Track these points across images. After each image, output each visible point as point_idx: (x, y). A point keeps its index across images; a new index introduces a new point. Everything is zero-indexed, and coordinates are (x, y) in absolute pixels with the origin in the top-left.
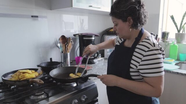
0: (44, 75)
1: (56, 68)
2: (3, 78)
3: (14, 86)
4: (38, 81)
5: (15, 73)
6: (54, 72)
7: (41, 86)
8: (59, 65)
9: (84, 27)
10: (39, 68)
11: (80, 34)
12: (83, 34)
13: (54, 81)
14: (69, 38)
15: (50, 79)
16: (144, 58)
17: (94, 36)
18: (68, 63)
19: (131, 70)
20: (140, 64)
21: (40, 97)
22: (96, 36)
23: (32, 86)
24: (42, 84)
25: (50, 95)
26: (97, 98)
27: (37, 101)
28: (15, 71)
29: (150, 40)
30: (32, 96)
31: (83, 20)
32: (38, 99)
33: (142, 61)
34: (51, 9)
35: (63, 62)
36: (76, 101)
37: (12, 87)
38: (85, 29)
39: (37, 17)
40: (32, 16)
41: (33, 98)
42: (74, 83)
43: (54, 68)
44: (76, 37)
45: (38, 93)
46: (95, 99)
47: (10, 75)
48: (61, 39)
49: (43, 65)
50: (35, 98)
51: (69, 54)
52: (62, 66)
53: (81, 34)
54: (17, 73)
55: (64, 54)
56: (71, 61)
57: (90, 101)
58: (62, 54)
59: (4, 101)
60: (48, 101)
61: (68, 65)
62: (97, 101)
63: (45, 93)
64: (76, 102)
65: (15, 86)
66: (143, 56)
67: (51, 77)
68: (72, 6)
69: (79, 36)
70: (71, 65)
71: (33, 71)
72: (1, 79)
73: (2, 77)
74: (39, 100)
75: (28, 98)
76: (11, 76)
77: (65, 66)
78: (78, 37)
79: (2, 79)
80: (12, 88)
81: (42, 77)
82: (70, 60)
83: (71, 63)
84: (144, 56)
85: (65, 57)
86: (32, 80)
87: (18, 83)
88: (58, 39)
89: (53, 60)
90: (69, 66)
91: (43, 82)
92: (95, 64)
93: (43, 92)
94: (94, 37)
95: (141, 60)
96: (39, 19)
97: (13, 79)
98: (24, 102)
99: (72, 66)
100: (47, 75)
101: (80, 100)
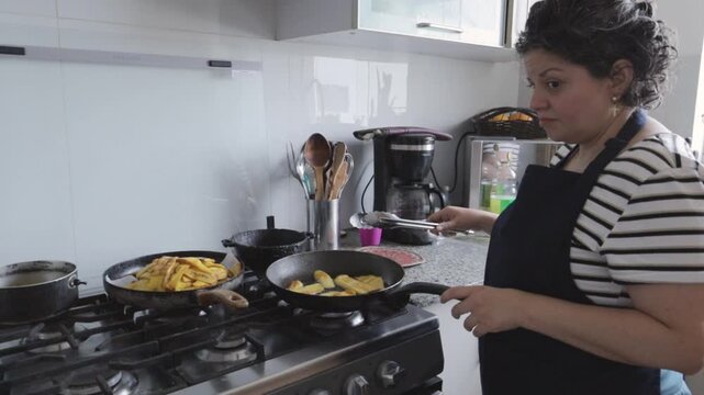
0: (246, 276)
1: (289, 252)
2: (108, 280)
3: (143, 310)
4: (230, 298)
5: (148, 266)
6: (282, 270)
7: (234, 319)
8: (299, 244)
9: (393, 102)
10: (230, 253)
11: (379, 132)
12: (392, 132)
13: (282, 302)
14: (340, 144)
15: (267, 294)
16: (629, 210)
17: (430, 139)
18: (332, 237)
19: (575, 253)
20: (614, 230)
21: (233, 357)
22: (439, 138)
23: (202, 313)
24: (242, 309)
25: (267, 350)
26: (439, 376)
27: (221, 369)
28: (148, 257)
29: (662, 144)
30: (205, 352)
31: (388, 79)
32: (224, 363)
33: (620, 220)
34: (276, 36)
35: (312, 230)
36: (362, 381)
37: (138, 314)
38: (397, 112)
39: (227, 64)
40: (211, 63)
41: (208, 357)
42: (356, 315)
43: (281, 255)
44: (364, 142)
45: (225, 339)
46: (432, 381)
47: (131, 271)
48: (308, 147)
49: (244, 241)
50: (215, 357)
51: (335, 204)
52: (308, 249)
53: (382, 130)
54: (154, 263)
55: (320, 202)
56: (343, 233)
57: (415, 385)
58: (311, 202)
59: (111, 362)
60: (261, 372)
61: (330, 245)
62: (438, 386)
63: (249, 344)
64: (361, 384)
65: (147, 311)
66: (627, 201)
67: (272, 287)
68: (354, 25)
69: (376, 137)
70: (340, 244)
71: (209, 261)
72: (102, 284)
73: (105, 275)
74: (228, 367)
75: (191, 355)
76: (134, 275)
77: (320, 249)
78: (369, 141)
79: (105, 282)
80: (138, 319)
81: (240, 285)
82: (339, 229)
83: (341, 237)
84: (632, 201)
85: (322, 216)
86: (207, 292)
87: (156, 300)
88: (298, 146)
89: (278, 225)
90: (335, 247)
91: (247, 303)
92: (434, 245)
93: (244, 340)
94: (433, 143)
95: (617, 216)
96: (234, 71)
97: (142, 286)
98: (177, 368)
99: (343, 249)
100: (255, 278)
101: (375, 380)
